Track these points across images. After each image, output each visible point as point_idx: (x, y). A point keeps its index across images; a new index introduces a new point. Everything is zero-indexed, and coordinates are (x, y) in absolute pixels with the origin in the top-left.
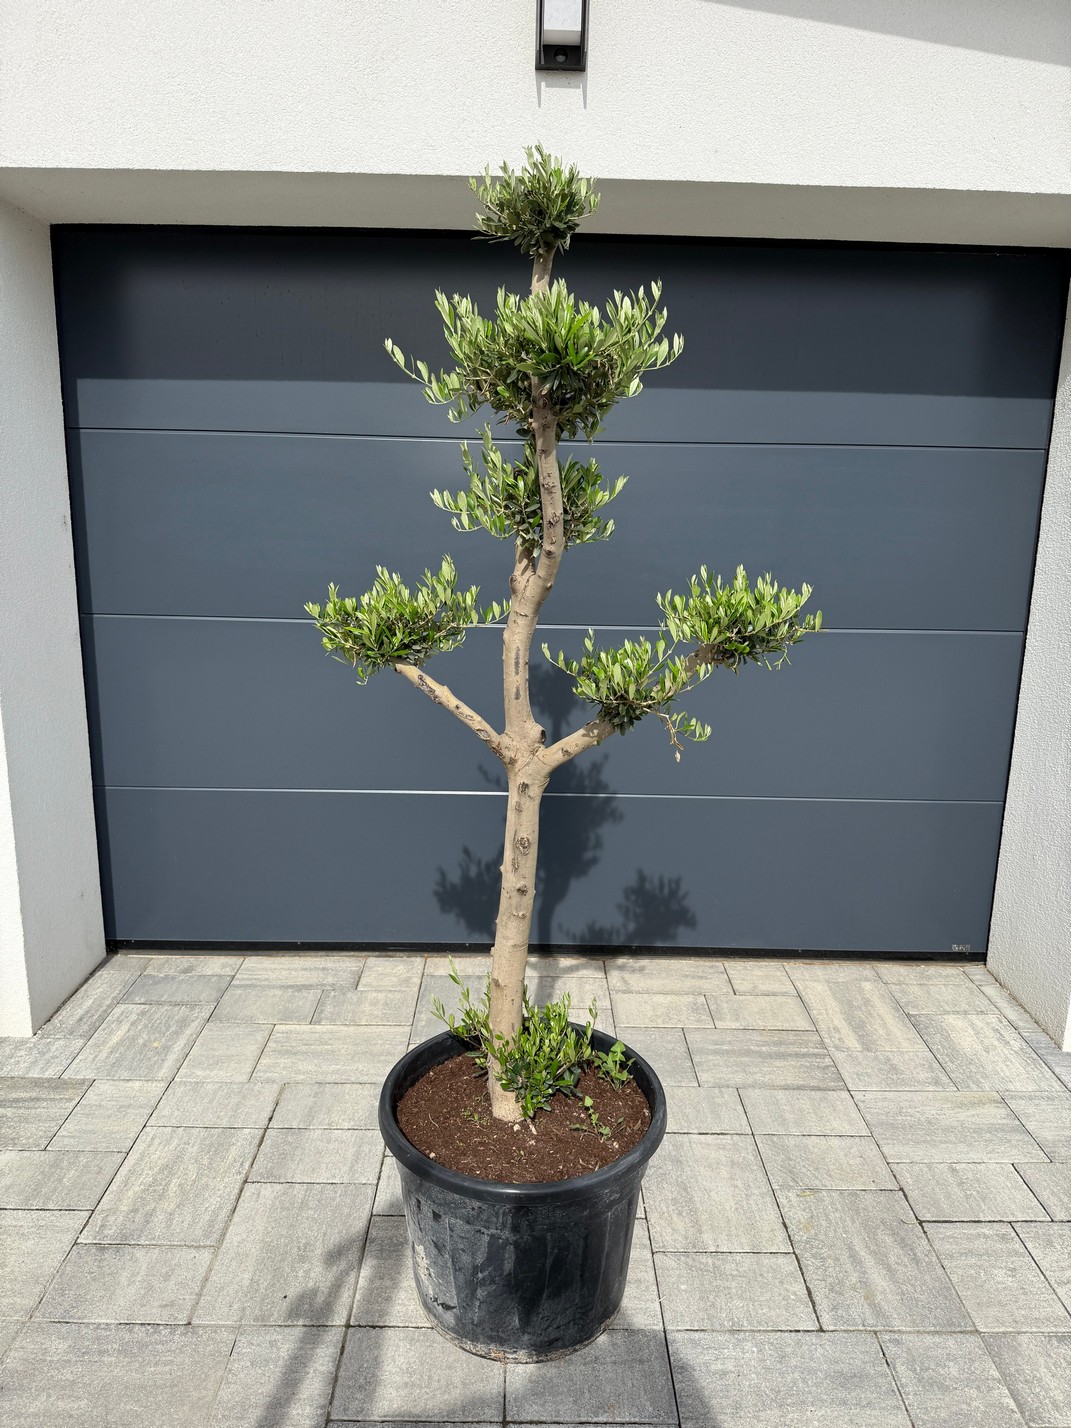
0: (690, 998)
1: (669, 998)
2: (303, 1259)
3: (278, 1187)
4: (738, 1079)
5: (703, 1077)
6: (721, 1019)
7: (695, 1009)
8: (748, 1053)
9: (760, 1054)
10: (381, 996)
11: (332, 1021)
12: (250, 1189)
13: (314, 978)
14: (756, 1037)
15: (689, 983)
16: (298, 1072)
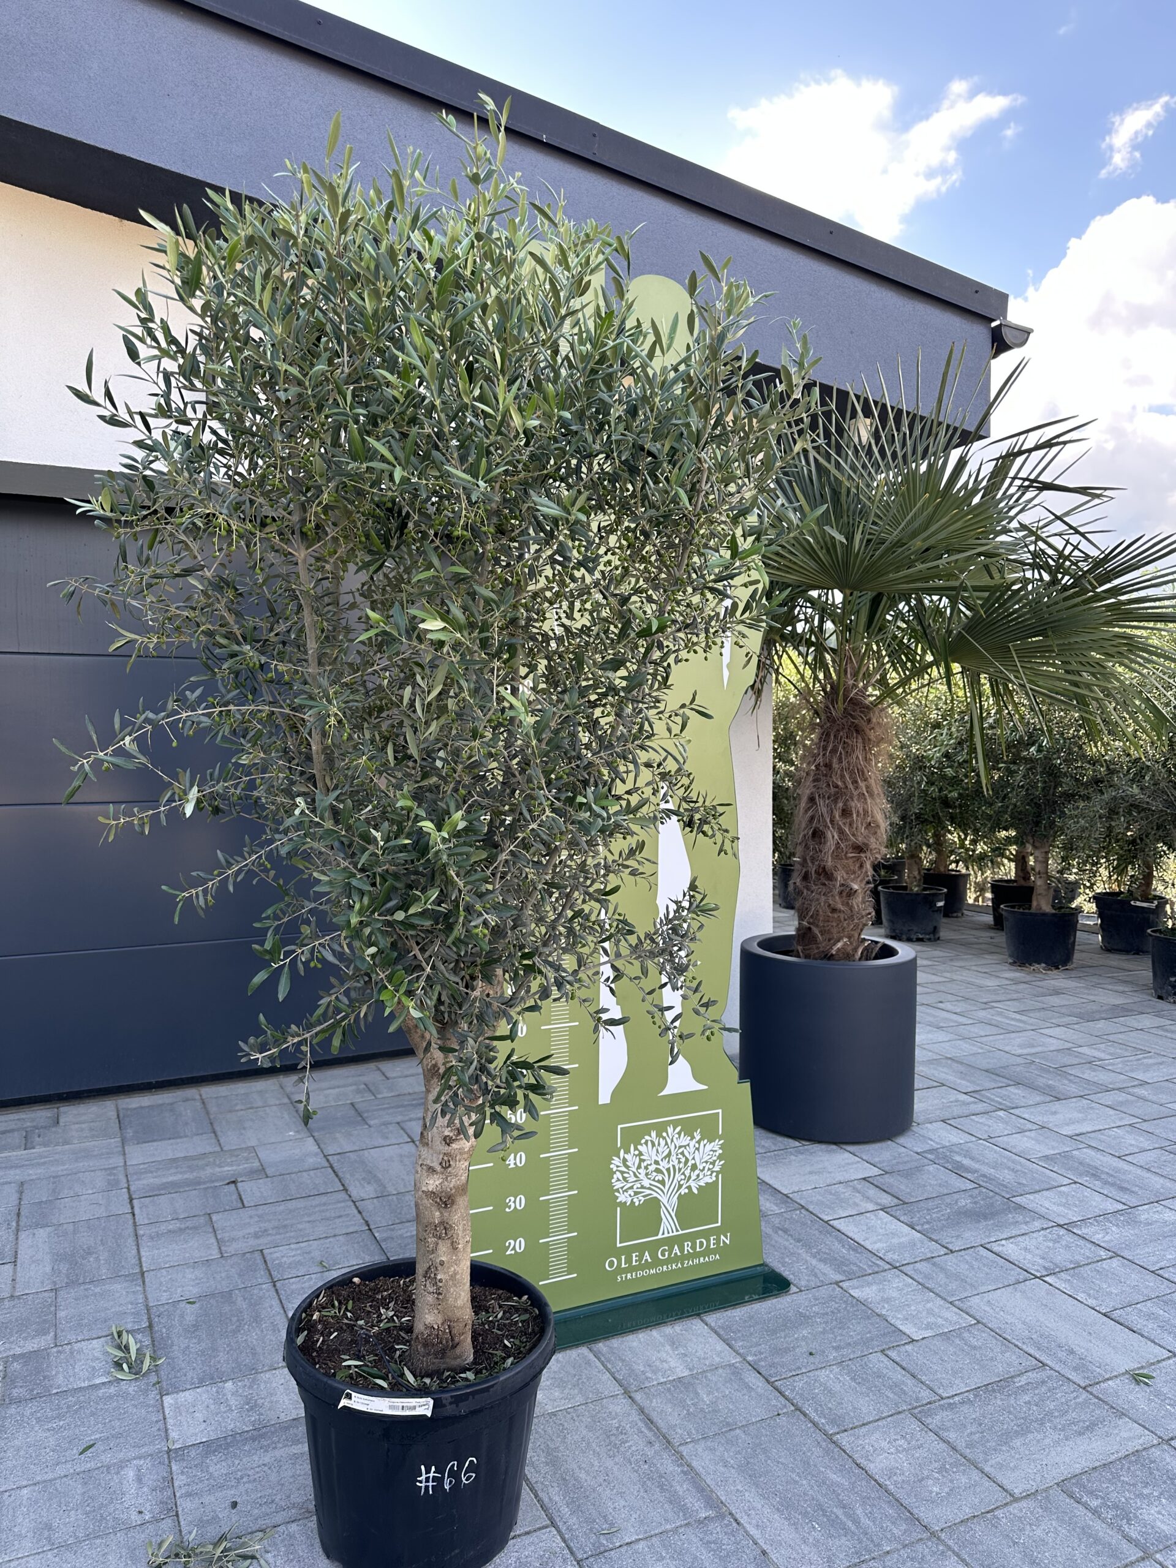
0: (354, 1087)
1: (337, 1090)
2: (90, 1253)
3: (48, 1229)
4: (399, 1118)
5: (372, 1123)
6: (379, 1093)
7: (358, 1091)
8: (402, 1106)
9: (412, 1105)
10: (83, 1126)
11: (45, 1145)
12: (23, 1235)
13: (12, 1126)
14: (409, 1097)
15: (350, 1080)
16: (29, 1175)
